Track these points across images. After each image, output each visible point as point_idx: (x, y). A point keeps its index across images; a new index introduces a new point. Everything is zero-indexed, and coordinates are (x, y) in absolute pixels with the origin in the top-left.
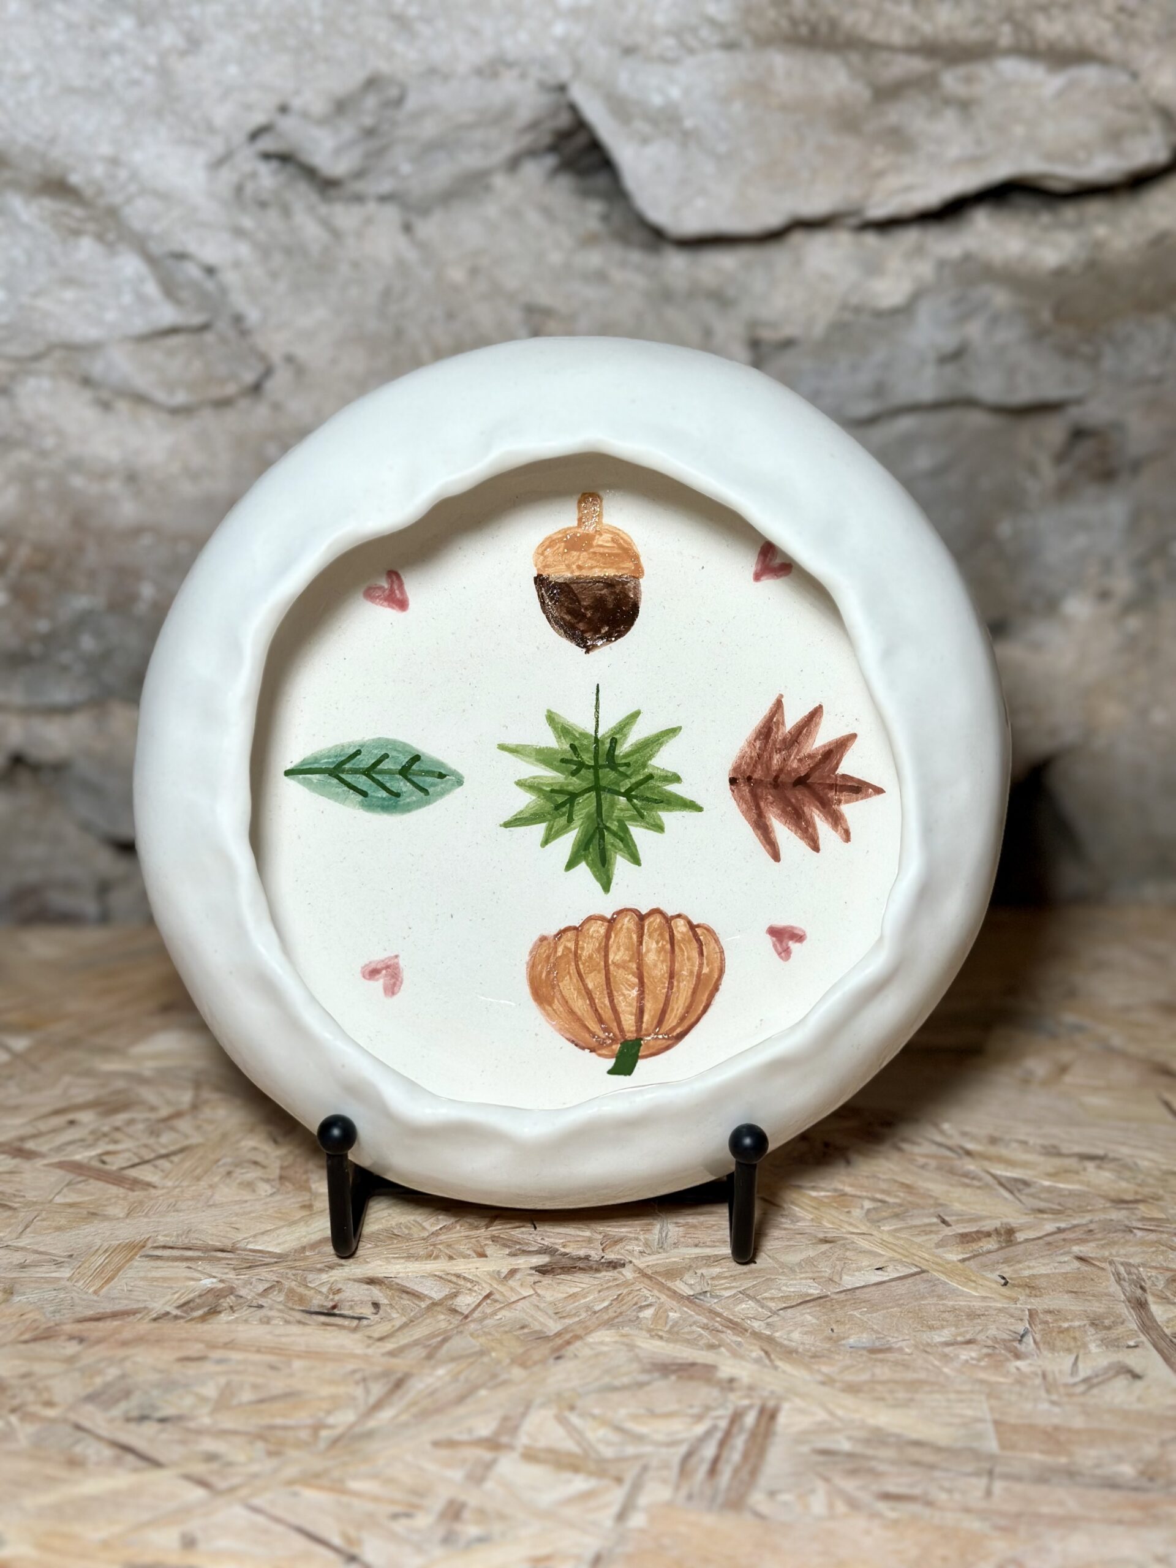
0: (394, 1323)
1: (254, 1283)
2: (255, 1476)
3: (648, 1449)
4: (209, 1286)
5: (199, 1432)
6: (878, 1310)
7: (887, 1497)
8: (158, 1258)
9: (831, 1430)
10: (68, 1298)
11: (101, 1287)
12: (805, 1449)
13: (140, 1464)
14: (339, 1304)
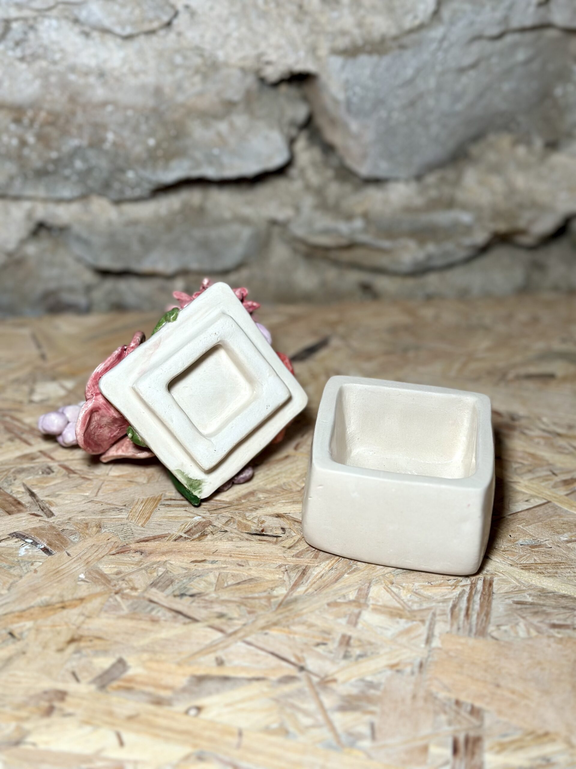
0: (294, 539)
1: (220, 518)
2: (245, 625)
3: (434, 604)
4: (198, 520)
5: (212, 602)
6: (531, 524)
7: (554, 626)
8: (169, 505)
9: (521, 591)
10: (130, 529)
11: (144, 523)
12: (510, 601)
13: (187, 620)
14: (265, 529)
